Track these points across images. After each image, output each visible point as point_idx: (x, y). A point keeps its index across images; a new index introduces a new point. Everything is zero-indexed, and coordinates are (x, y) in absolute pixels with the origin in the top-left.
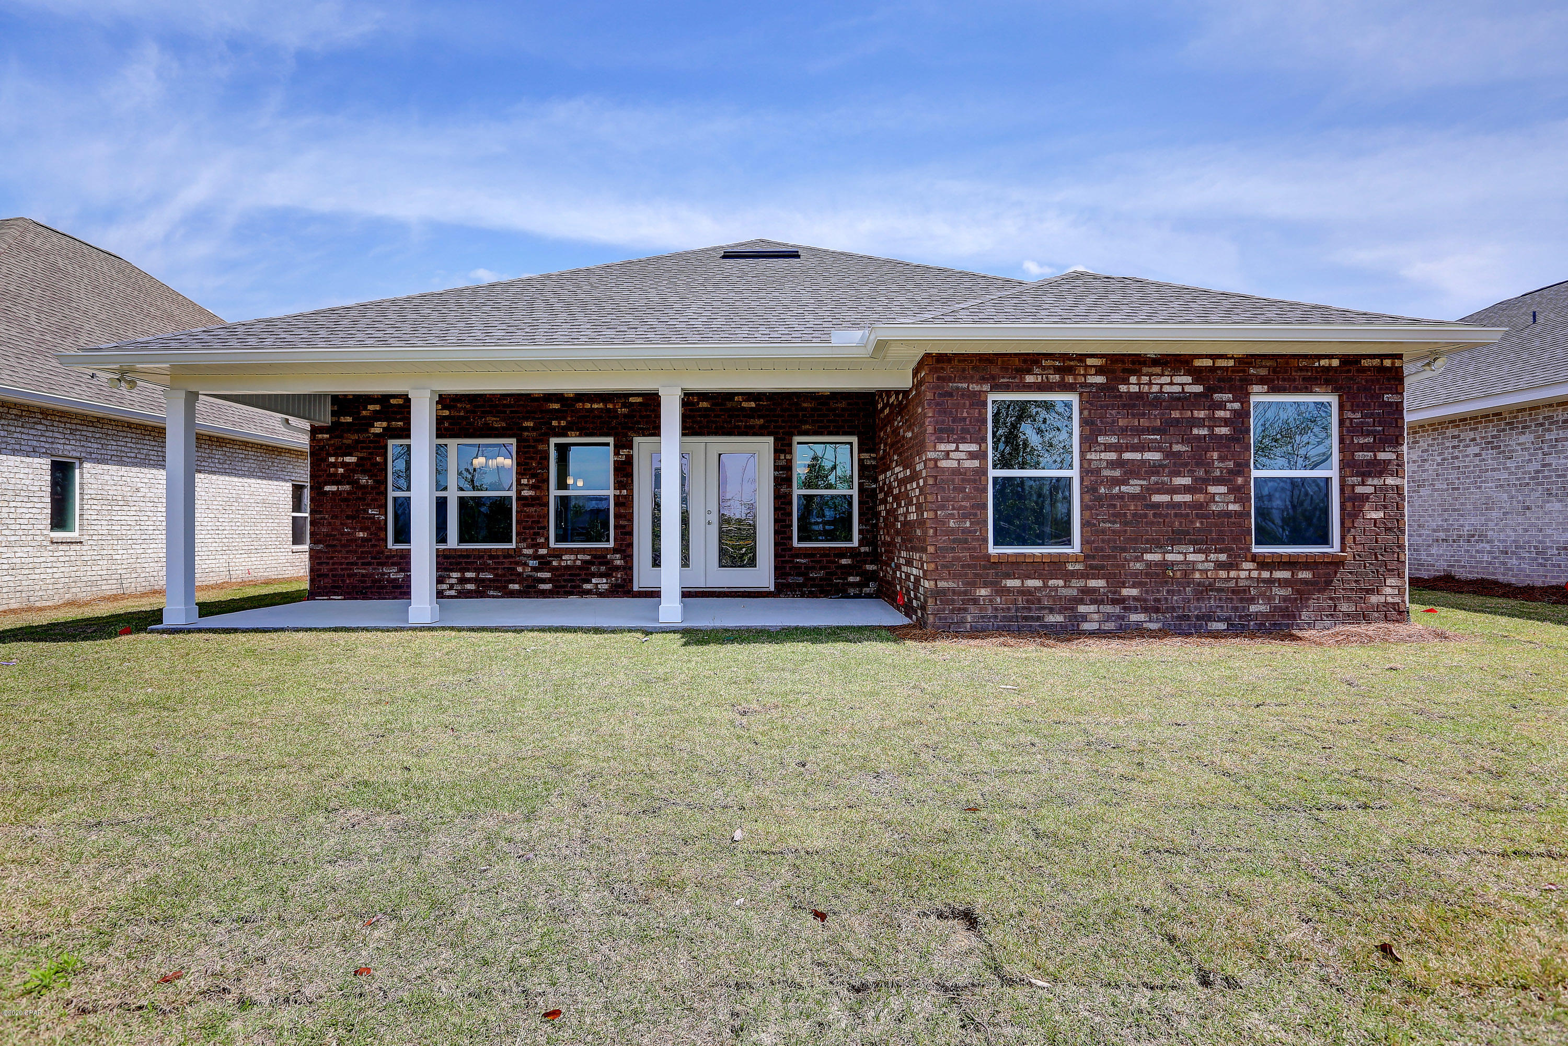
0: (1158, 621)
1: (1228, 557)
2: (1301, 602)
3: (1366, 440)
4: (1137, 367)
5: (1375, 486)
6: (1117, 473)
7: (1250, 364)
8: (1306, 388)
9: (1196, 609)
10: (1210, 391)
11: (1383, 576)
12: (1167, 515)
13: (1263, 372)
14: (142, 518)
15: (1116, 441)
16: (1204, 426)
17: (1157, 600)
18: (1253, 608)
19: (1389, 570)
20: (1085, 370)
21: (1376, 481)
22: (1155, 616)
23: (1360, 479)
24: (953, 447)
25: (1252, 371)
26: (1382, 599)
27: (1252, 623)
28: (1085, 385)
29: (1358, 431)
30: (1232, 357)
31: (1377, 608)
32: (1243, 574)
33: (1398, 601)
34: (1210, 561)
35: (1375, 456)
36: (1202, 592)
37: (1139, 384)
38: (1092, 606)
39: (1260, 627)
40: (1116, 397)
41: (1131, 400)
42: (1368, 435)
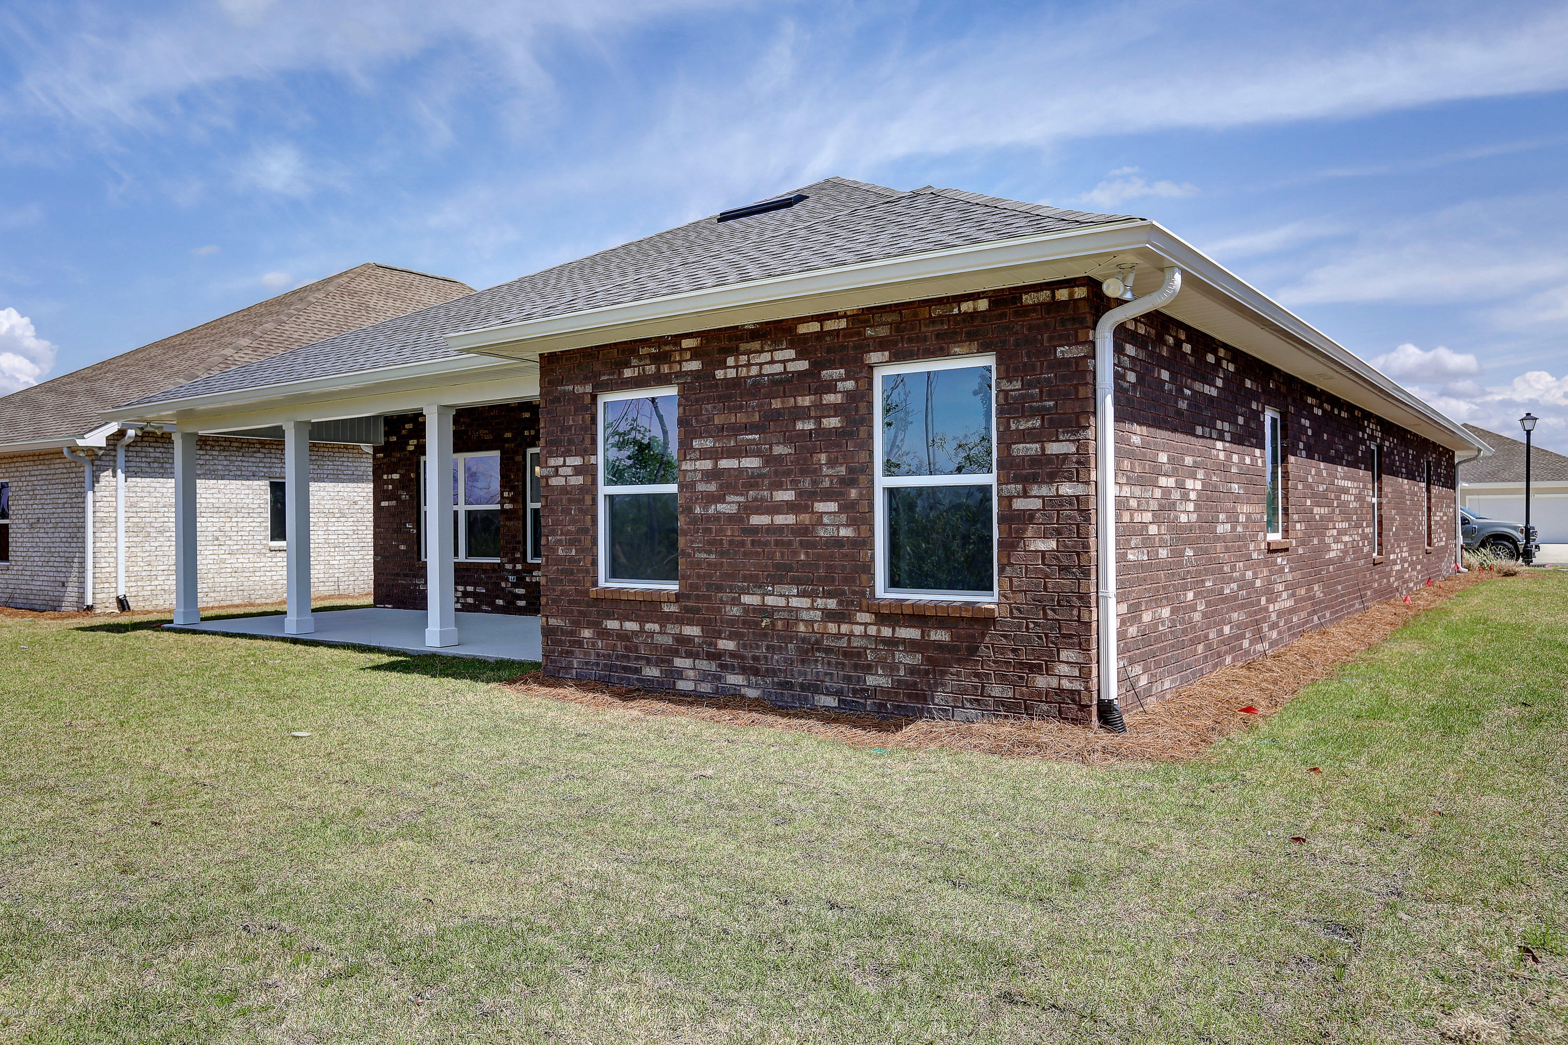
0: (757, 686)
1: (840, 603)
2: (934, 677)
3: (1030, 424)
4: (733, 344)
5: (1043, 497)
6: (712, 487)
7: (866, 323)
8: (942, 349)
9: (800, 673)
10: (817, 366)
11: (1056, 644)
12: (766, 544)
13: (883, 332)
14: (359, 528)
15: (712, 445)
16: (809, 418)
17: (756, 658)
18: (871, 681)
19: (1065, 636)
20: (681, 355)
21: (1045, 490)
22: (754, 680)
23: (1020, 487)
24: (560, 461)
25: (869, 332)
26: (1054, 683)
27: (869, 702)
28: (680, 374)
29: (1016, 411)
30: (845, 316)
31: (1048, 696)
32: (858, 630)
33: (1078, 688)
34: (817, 609)
35: (1043, 449)
36: (807, 651)
37: (736, 367)
38: (687, 660)
39: (880, 708)
40: (711, 387)
41: (727, 388)
42: (1032, 416)
